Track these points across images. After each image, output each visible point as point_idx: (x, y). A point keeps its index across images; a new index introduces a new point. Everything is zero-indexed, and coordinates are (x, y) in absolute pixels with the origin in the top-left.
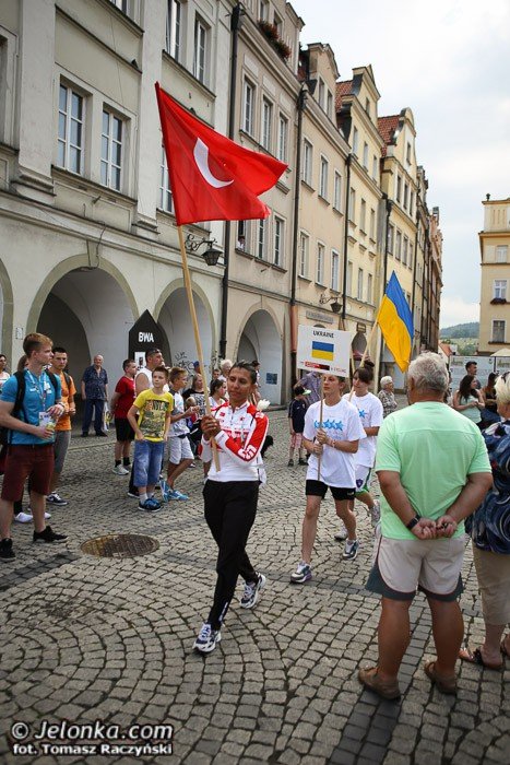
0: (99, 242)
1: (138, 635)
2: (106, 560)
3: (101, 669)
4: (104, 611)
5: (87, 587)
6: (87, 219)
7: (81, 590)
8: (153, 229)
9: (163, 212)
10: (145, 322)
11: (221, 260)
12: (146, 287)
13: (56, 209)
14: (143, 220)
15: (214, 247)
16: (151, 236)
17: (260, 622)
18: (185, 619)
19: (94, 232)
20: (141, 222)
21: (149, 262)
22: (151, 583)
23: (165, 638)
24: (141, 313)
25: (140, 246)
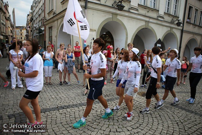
0: (149, 22)
1: (148, 116)
2: (143, 97)
3: (138, 121)
4: (141, 109)
5: (137, 102)
6: (146, 16)
7: (136, 103)
8: (163, 17)
9: (166, 13)
10: (159, 41)
11: (182, 25)
12: (160, 33)
13: (139, 14)
14: (160, 15)
15: (180, 21)
16: (162, 19)
17: (180, 121)
18: (160, 115)
19: (147, 19)
20: (160, 16)
21: (161, 26)
22: (153, 105)
23: (154, 118)
24: (158, 39)
25: (159, 22)
